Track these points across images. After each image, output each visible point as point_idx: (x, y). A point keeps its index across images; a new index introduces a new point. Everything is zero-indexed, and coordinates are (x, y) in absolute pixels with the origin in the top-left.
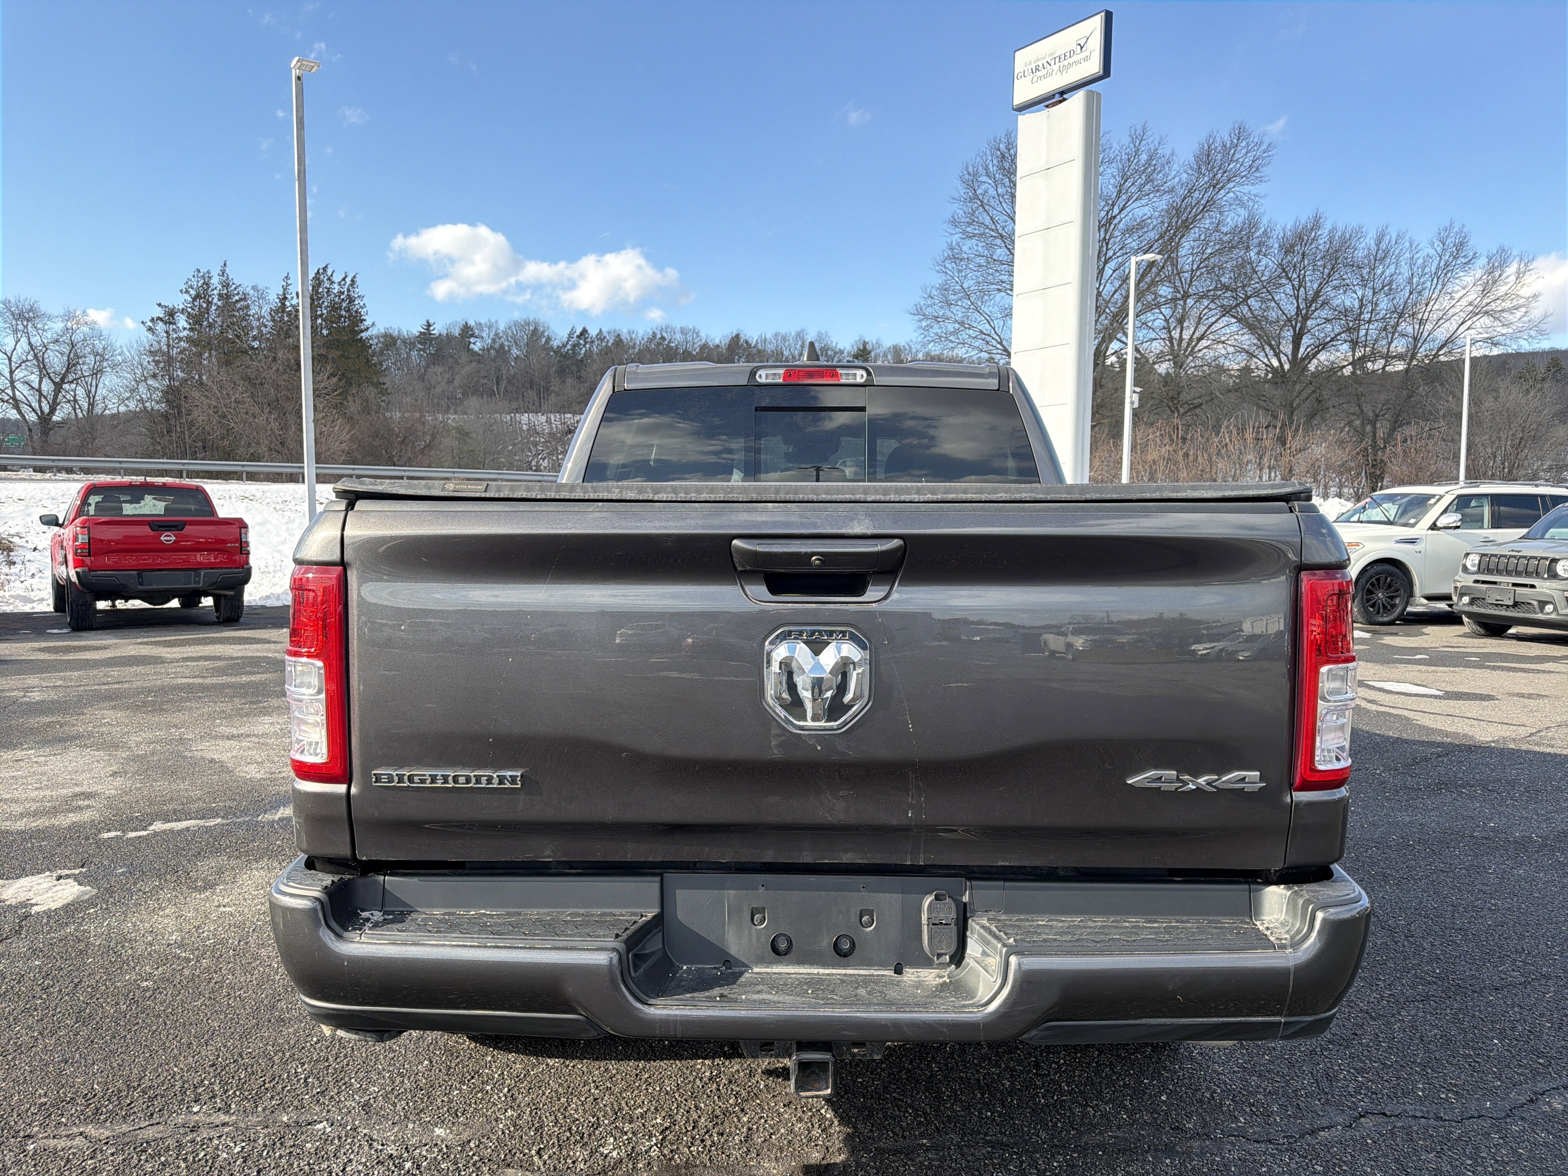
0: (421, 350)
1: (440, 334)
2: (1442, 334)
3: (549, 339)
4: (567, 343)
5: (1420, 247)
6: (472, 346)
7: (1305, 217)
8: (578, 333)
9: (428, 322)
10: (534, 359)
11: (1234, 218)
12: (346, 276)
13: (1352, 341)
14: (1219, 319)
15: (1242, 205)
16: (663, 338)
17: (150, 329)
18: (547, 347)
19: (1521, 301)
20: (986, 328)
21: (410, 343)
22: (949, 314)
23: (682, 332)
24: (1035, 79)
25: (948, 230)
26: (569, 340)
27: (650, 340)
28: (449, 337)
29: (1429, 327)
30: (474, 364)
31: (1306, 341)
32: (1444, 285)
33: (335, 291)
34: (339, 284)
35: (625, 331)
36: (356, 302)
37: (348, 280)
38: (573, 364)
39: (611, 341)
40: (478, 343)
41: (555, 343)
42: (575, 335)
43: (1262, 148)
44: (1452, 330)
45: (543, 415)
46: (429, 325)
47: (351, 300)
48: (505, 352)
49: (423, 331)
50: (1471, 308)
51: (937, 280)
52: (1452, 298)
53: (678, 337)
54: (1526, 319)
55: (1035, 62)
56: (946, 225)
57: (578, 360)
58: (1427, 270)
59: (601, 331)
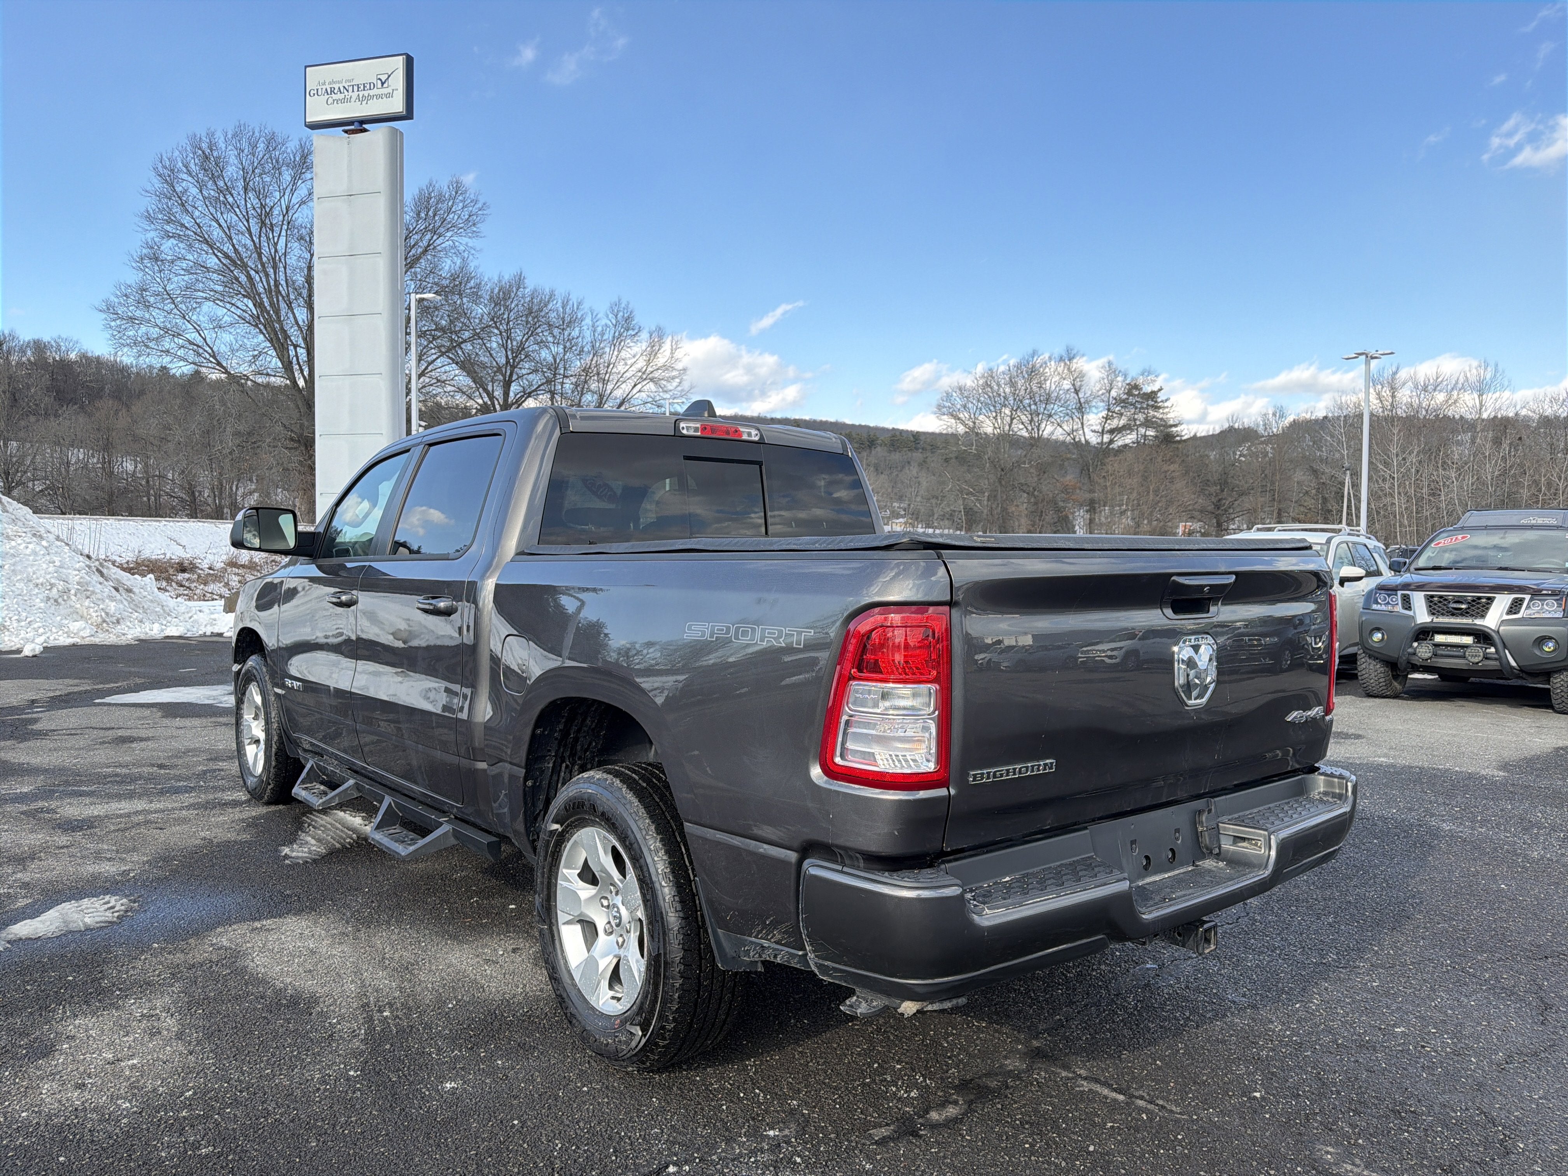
2: (619, 393)
5: (599, 316)
7: (508, 275)
11: (448, 266)
13: (550, 391)
14: (437, 358)
15: (458, 253)
19: (675, 373)
20: (193, 336)
22: (147, 315)
24: (330, 101)
25: (140, 224)
29: (610, 387)
31: (514, 388)
32: (619, 351)
43: (477, 206)
44: (627, 392)
50: (640, 374)
51: (133, 277)
52: (626, 364)
54: (679, 388)
55: (330, 83)
56: (137, 219)
58: (605, 337)
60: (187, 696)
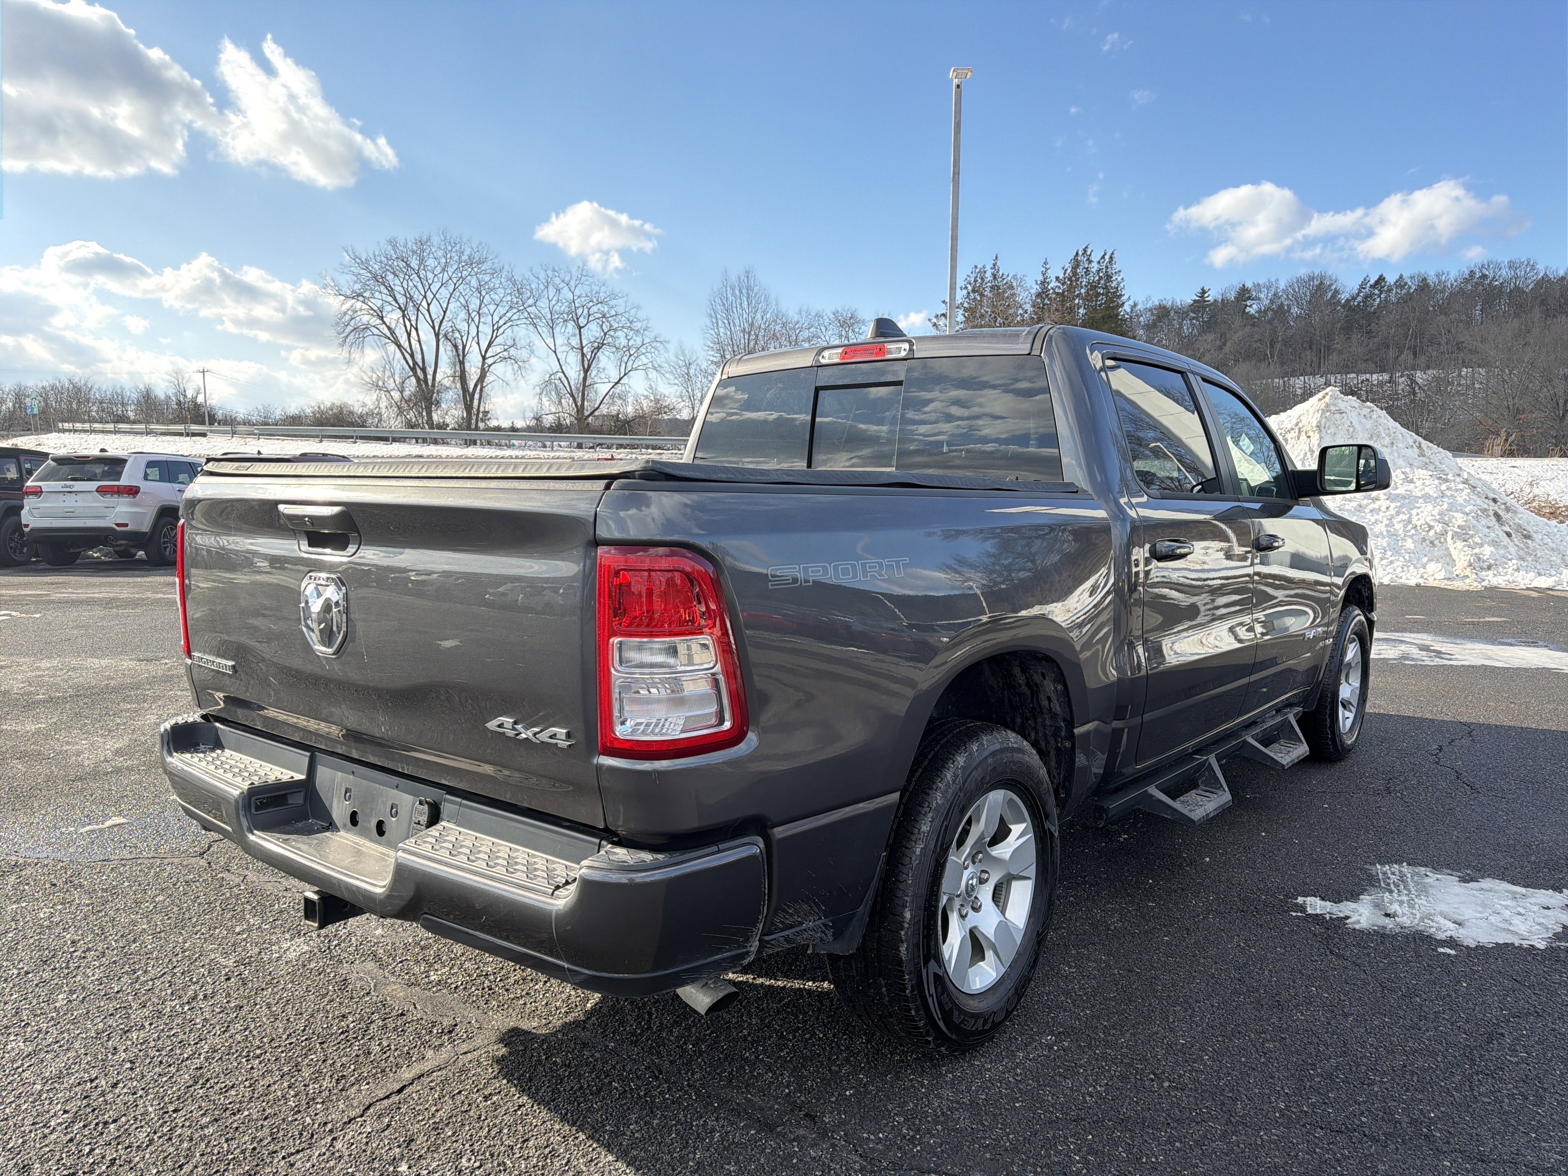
0: (1193, 318)
1: (1215, 301)
3: (1336, 292)
4: (1358, 295)
6: (1248, 309)
8: (1372, 282)
9: (1203, 289)
10: (1316, 319)
12: (1105, 254)
16: (1484, 276)
17: (935, 325)
18: (1334, 301)
21: (1182, 313)
23: (1510, 267)
26: (1360, 291)
27: (1466, 281)
28: (1225, 302)
30: (1248, 329)
33: (1094, 270)
34: (1099, 263)
35: (1432, 273)
36: (1114, 278)
37: (1107, 257)
38: (1363, 318)
39: (1414, 287)
40: (1254, 306)
41: (1344, 297)
42: (1368, 285)
45: (1321, 377)
46: (1204, 292)
47: (1109, 277)
48: (1284, 313)
49: (1197, 298)
53: (1505, 273)
57: (1370, 313)
59: (1401, 277)
60: (1475, 647)
